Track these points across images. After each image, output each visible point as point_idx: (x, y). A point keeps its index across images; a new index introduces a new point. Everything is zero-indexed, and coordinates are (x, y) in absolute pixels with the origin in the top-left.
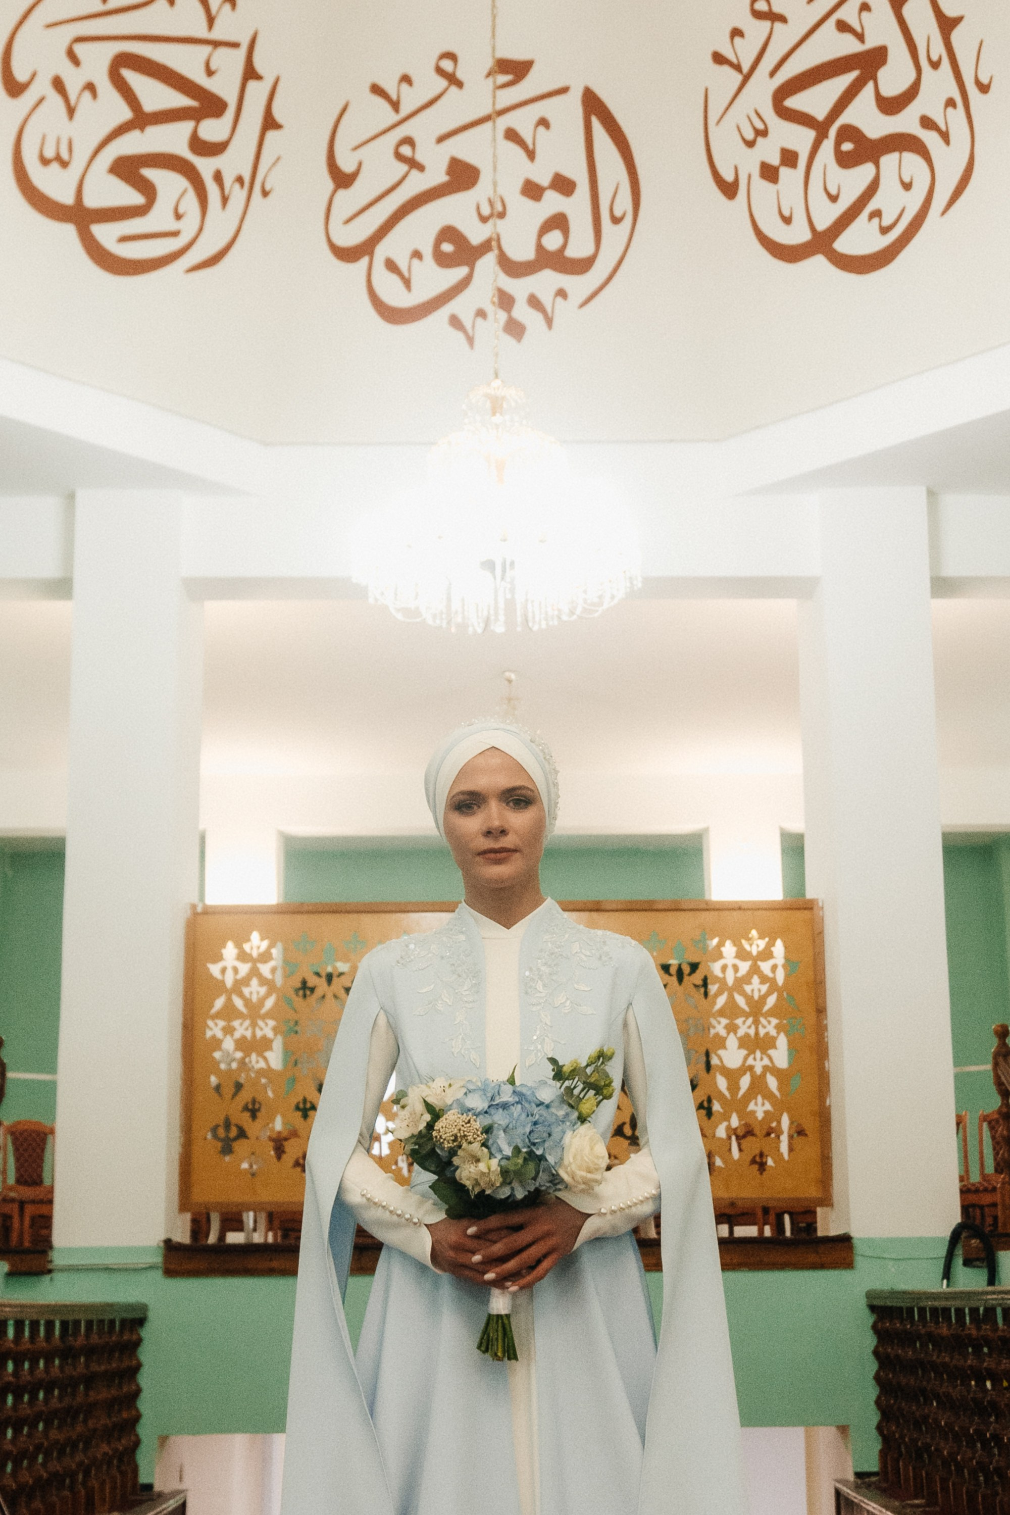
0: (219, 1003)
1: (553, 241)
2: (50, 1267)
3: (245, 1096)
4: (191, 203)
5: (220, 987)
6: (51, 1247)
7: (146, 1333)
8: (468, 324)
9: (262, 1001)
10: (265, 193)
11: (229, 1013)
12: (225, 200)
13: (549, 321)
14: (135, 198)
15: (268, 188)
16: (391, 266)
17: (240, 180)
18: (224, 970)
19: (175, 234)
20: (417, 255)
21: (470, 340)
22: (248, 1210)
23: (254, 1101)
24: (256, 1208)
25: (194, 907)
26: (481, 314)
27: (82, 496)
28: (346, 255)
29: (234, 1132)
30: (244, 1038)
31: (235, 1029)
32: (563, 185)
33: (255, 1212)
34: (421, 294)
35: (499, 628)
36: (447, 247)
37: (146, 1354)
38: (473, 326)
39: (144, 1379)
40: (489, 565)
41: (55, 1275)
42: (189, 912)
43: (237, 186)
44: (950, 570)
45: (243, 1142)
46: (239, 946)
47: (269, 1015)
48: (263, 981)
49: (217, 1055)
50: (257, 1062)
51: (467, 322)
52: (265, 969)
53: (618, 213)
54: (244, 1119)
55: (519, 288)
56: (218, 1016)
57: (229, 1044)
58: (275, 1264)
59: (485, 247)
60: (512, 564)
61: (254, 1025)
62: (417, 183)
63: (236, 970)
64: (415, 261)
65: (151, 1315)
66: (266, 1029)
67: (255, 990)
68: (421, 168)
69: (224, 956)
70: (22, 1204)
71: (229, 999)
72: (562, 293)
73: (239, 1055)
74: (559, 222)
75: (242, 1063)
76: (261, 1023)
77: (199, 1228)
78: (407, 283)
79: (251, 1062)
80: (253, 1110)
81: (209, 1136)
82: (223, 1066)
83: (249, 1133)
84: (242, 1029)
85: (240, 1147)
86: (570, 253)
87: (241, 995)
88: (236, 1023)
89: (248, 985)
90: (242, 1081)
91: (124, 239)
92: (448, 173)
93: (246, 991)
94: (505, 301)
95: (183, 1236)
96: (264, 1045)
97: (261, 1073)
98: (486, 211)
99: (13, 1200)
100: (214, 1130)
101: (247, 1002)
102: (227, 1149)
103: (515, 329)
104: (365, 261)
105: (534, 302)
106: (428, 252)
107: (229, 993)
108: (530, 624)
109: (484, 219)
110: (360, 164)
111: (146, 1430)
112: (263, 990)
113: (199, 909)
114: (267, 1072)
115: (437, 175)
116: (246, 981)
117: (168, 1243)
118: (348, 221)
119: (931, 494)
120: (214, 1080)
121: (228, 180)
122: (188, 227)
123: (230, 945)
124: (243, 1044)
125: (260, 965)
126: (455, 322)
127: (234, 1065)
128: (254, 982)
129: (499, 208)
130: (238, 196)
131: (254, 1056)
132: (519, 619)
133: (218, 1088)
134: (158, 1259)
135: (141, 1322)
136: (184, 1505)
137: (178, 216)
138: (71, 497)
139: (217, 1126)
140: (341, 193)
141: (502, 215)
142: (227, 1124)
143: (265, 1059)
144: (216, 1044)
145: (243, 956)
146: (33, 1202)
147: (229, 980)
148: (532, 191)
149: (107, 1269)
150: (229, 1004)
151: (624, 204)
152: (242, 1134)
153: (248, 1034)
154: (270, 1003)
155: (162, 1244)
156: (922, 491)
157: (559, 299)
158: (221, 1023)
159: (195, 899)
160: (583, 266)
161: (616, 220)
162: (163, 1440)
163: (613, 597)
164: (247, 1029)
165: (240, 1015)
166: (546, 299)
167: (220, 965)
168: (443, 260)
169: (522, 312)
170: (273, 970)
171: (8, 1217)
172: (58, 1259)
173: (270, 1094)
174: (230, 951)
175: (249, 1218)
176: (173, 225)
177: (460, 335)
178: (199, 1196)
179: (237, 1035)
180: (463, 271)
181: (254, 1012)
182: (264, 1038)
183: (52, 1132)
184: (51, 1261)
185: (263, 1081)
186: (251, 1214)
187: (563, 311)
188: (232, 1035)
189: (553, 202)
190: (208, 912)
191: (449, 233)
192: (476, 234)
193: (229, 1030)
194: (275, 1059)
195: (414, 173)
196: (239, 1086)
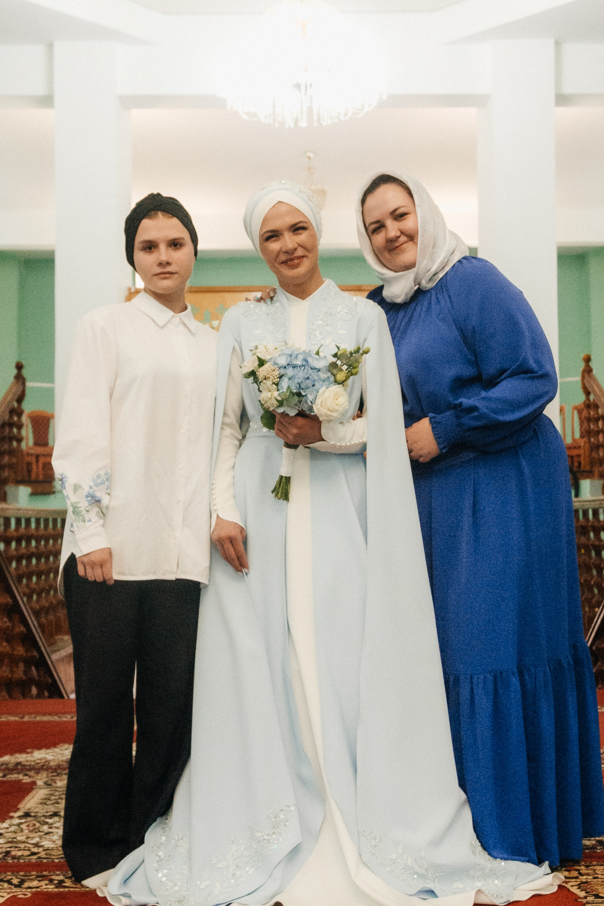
25: (130, 289)
27: (57, 45)
35: (303, 124)
40: (298, 86)
42: (126, 291)
44: (567, 90)
60: (311, 85)
70: (37, 457)
99: (32, 455)
108: (321, 122)
113: (132, 290)
119: (557, 44)
132: (315, 118)
138: (50, 46)
146: (44, 455)
156: (552, 42)
159: (130, 284)
163: (370, 105)
171: (29, 464)
183: (53, 416)
184: (54, 487)
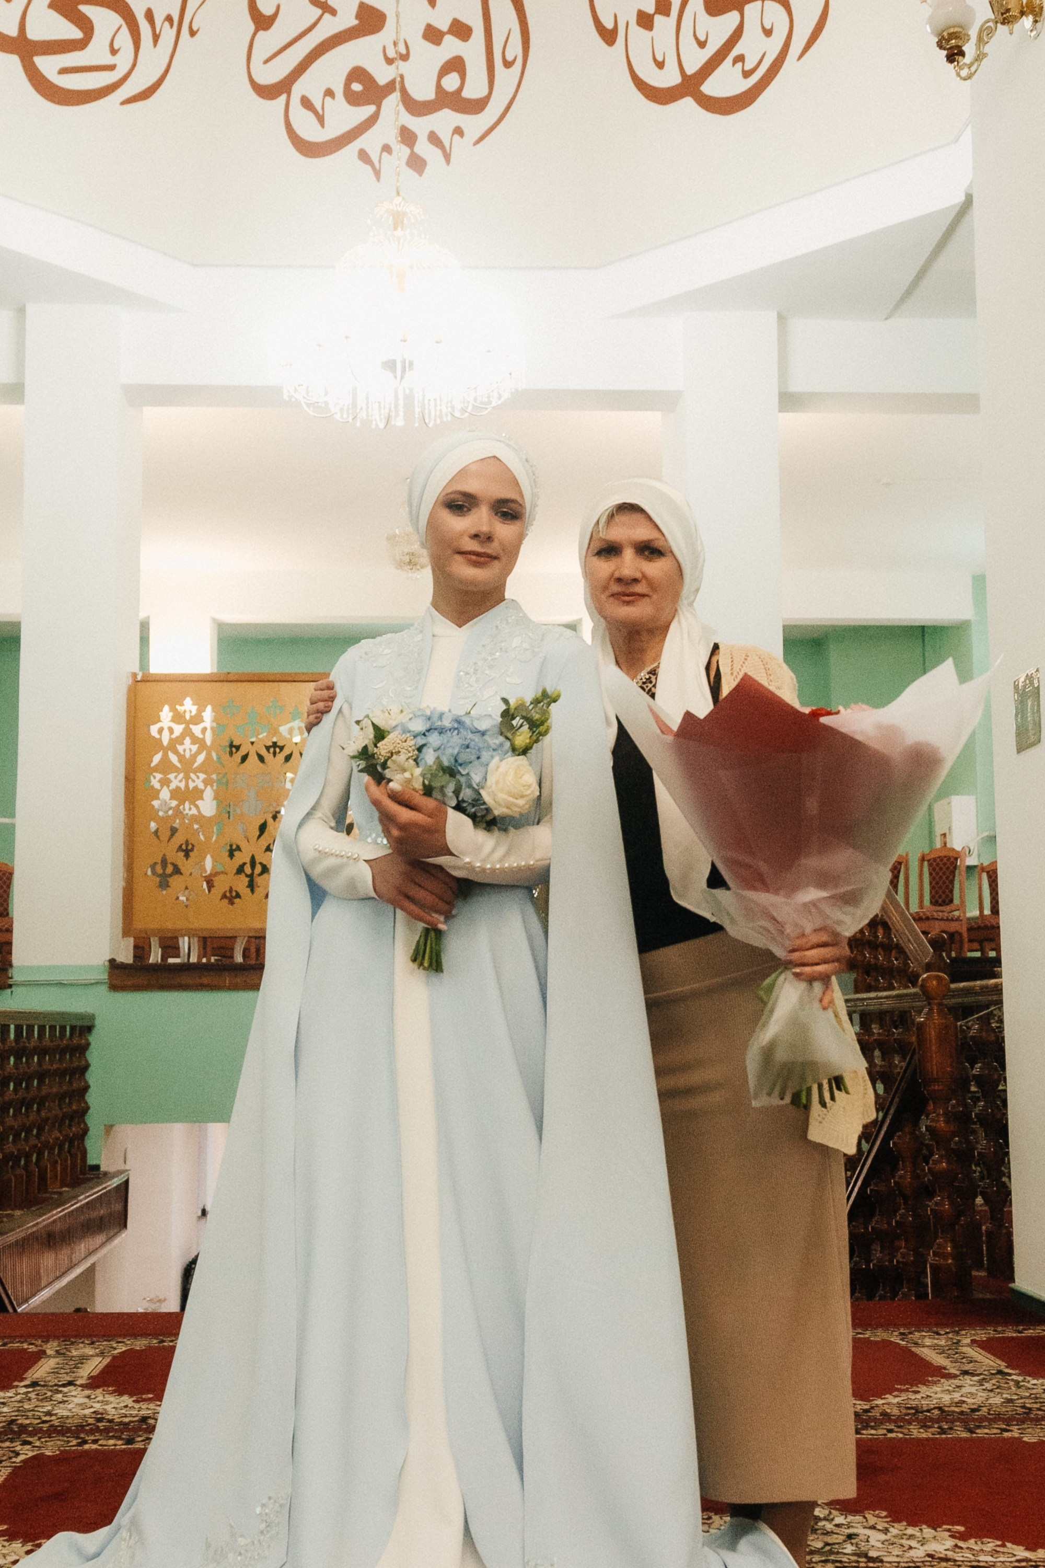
0: (157, 759)
1: (451, 82)
2: (10, 982)
3: (179, 839)
4: (124, 40)
5: (157, 744)
6: (11, 966)
7: (94, 1038)
8: (375, 160)
9: (194, 757)
10: (193, 33)
11: (166, 767)
12: (156, 38)
13: (447, 157)
14: (75, 33)
15: (195, 28)
16: (306, 103)
17: (169, 19)
18: (160, 731)
19: (112, 68)
20: (329, 93)
21: (377, 173)
22: (183, 936)
23: (187, 843)
24: (190, 933)
25: (136, 675)
26: (387, 149)
27: (31, 309)
28: (266, 92)
29: (170, 869)
30: (178, 788)
31: (171, 781)
32: (461, 30)
33: (189, 938)
34: (334, 129)
35: (399, 423)
36: (357, 87)
37: (94, 1056)
38: (380, 162)
39: (92, 1077)
40: (391, 365)
41: (14, 989)
42: (130, 681)
43: (167, 24)
44: (796, 387)
45: (176, 877)
46: (173, 709)
47: (199, 769)
48: (195, 740)
49: (156, 803)
50: (190, 809)
51: (374, 157)
52: (196, 730)
53: (509, 58)
54: (179, 858)
55: (421, 125)
56: (156, 769)
57: (165, 794)
58: (205, 981)
59: (390, 87)
60: (411, 363)
61: (187, 778)
62: (330, 27)
63: (171, 730)
64: (328, 99)
65: (97, 1022)
66: (198, 781)
67: (188, 747)
68: (333, 12)
69: (162, 719)
71: (165, 756)
72: (459, 131)
73: (174, 803)
74: (456, 65)
75: (178, 812)
76: (192, 775)
77: (141, 950)
78: (321, 119)
79: (184, 809)
80: (187, 851)
81: (149, 872)
82: (161, 814)
83: (183, 869)
84: (177, 781)
85: (175, 881)
86: (467, 93)
87: (176, 752)
88: (171, 776)
89: (183, 744)
90: (176, 825)
91: (64, 71)
92: (357, 17)
93: (180, 748)
94: (408, 137)
95: (126, 956)
96: (196, 795)
97: (194, 819)
98: (391, 54)
100: (153, 867)
101: (181, 758)
102: (164, 884)
103: (417, 163)
104: (284, 97)
105: (434, 138)
106: (339, 90)
107: (165, 750)
109: (390, 61)
110: (278, 7)
111: (94, 1120)
112: (195, 748)
113: (139, 678)
114: (199, 818)
115: (347, 19)
116: (180, 740)
117: (112, 962)
118: (266, 62)
119: (781, 319)
120: (153, 826)
121: (159, 19)
122: (123, 61)
123: (166, 708)
124: (175, 794)
125: (191, 726)
126: (364, 156)
127: (170, 812)
128: (187, 741)
129: (404, 51)
130: (168, 35)
131: (187, 804)
133: (156, 832)
134: (105, 976)
135: (89, 1029)
136: (127, 1182)
137: (114, 52)
138: (21, 311)
139: (156, 863)
140: (261, 34)
141: (405, 57)
142: (164, 862)
143: (197, 807)
144: (156, 794)
145: (178, 718)
147: (165, 740)
148: (433, 35)
149: (60, 984)
150: (165, 760)
151: (515, 49)
152: (177, 871)
153: (182, 785)
154: (201, 758)
155: (107, 963)
156: (773, 315)
157: (456, 137)
158: (159, 776)
159: (138, 669)
160: (477, 106)
161: (508, 64)
162: (109, 1128)
164: (180, 781)
165: (174, 769)
166: (445, 137)
167: (158, 725)
168: (353, 99)
169: (423, 147)
170: (204, 730)
172: (17, 975)
173: (202, 837)
174: (166, 714)
175: (184, 943)
176: (108, 60)
177: (368, 168)
178: (139, 925)
179: (173, 786)
180: (371, 109)
181: (187, 767)
182: (196, 788)
184: (11, 978)
185: (196, 826)
186: (186, 939)
187: (460, 147)
188: (168, 787)
189: (451, 46)
190: (148, 679)
191: (358, 74)
192: (383, 74)
193: (165, 782)
194: (207, 806)
195: (327, 16)
196: (174, 831)
